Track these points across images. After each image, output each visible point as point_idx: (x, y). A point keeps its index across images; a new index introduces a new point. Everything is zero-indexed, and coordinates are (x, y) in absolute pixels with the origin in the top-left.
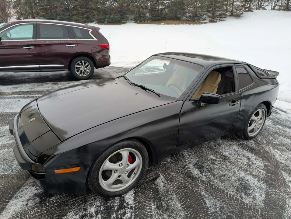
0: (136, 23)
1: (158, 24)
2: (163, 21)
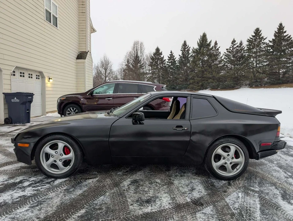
0: (251, 88)
1: (278, 87)
2: (285, 85)
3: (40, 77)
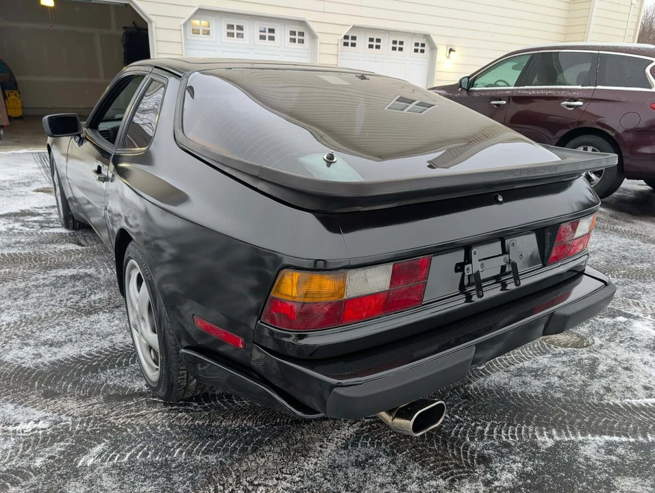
3: (426, 48)
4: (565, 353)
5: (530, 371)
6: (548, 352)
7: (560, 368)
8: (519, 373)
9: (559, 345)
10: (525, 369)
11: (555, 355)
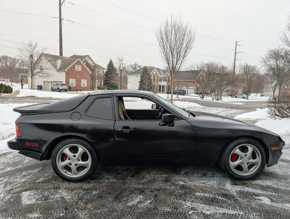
4: (16, 185)
5: (27, 176)
6: (22, 183)
7: (18, 180)
8: (30, 174)
9: (18, 187)
10: (28, 175)
11: (20, 183)
